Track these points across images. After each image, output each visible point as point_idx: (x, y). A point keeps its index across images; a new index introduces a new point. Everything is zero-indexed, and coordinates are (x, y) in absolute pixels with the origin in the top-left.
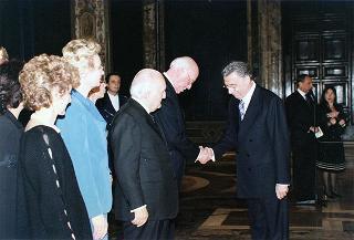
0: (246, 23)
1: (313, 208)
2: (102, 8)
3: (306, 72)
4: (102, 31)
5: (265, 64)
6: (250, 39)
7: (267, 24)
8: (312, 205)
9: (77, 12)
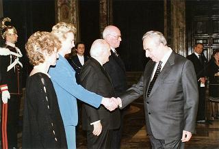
0: (163, 11)
1: (204, 125)
2: (74, 2)
3: (201, 42)
4: (74, 16)
5: (175, 36)
6: (166, 20)
7: (177, 11)
8: (203, 123)
9: (59, 5)
